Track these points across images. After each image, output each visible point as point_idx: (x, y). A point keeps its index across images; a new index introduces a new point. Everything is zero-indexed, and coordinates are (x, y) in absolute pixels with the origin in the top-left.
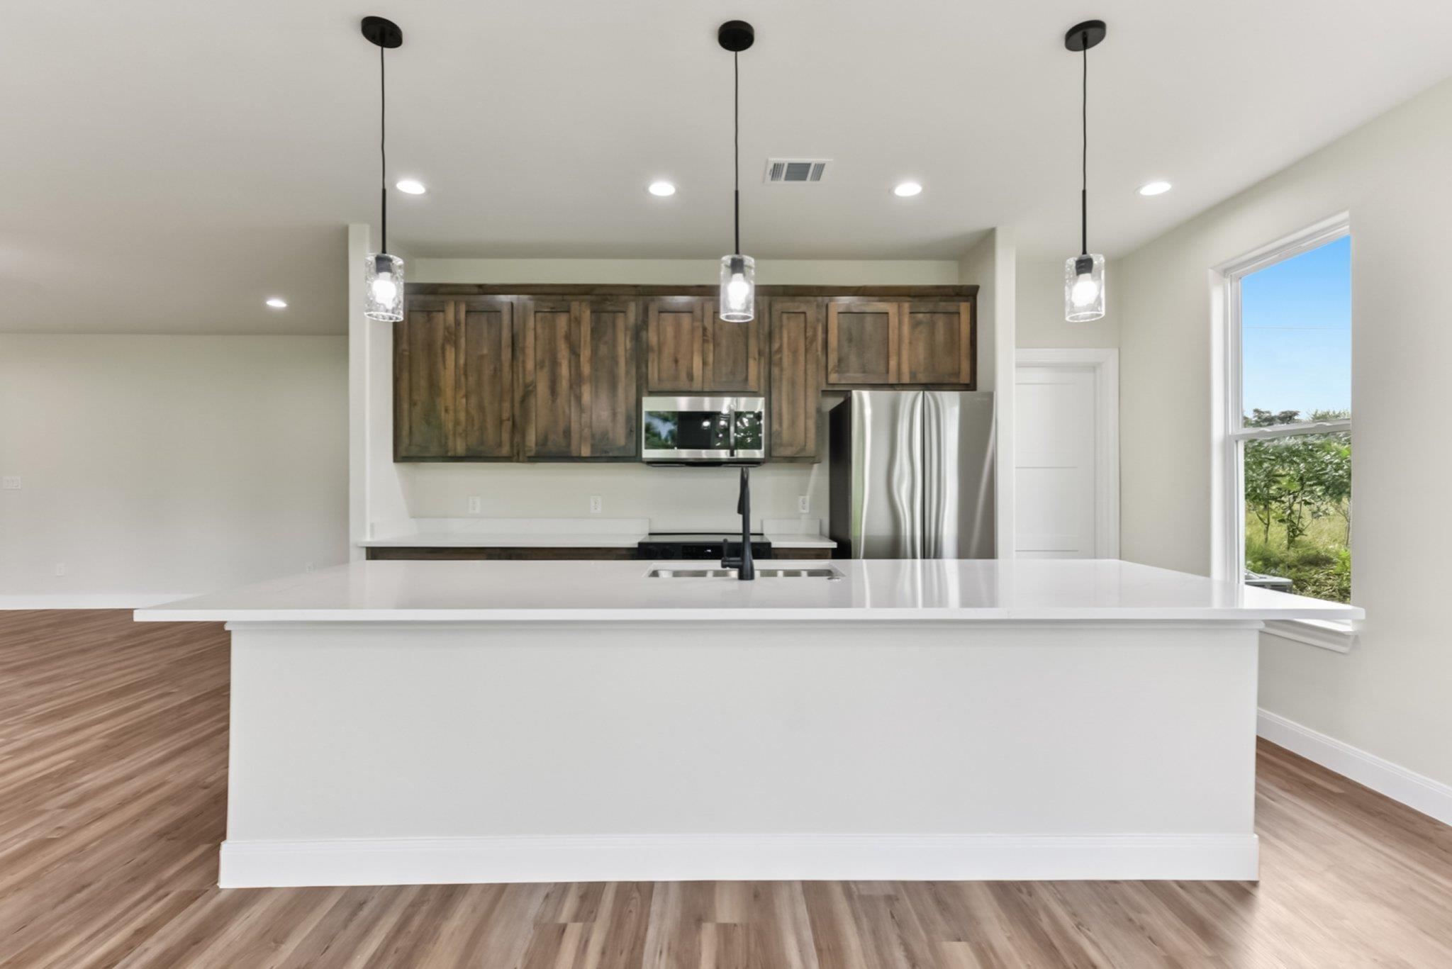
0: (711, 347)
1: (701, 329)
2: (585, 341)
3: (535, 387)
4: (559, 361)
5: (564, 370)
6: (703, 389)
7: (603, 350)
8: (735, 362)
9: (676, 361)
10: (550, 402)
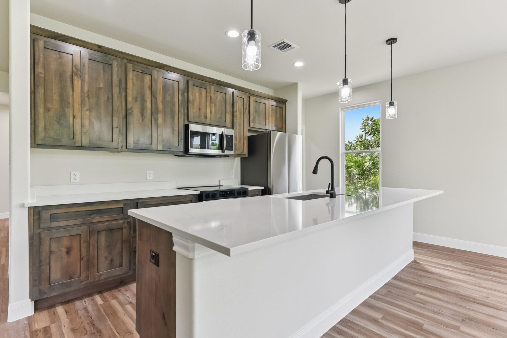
0: (213, 105)
1: (210, 97)
2: (160, 92)
3: (133, 111)
4: (146, 99)
5: (149, 105)
6: (210, 123)
7: (168, 98)
8: (221, 113)
9: (200, 109)
10: (141, 120)
